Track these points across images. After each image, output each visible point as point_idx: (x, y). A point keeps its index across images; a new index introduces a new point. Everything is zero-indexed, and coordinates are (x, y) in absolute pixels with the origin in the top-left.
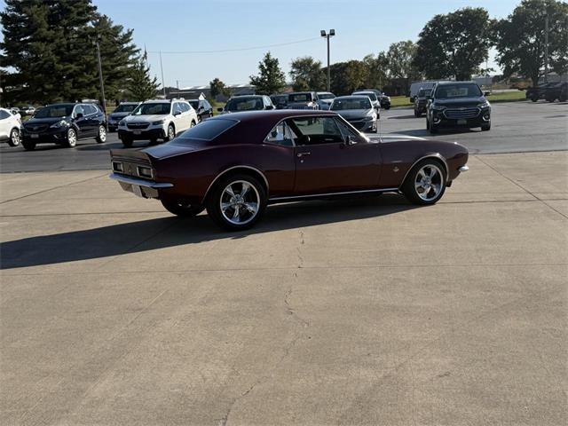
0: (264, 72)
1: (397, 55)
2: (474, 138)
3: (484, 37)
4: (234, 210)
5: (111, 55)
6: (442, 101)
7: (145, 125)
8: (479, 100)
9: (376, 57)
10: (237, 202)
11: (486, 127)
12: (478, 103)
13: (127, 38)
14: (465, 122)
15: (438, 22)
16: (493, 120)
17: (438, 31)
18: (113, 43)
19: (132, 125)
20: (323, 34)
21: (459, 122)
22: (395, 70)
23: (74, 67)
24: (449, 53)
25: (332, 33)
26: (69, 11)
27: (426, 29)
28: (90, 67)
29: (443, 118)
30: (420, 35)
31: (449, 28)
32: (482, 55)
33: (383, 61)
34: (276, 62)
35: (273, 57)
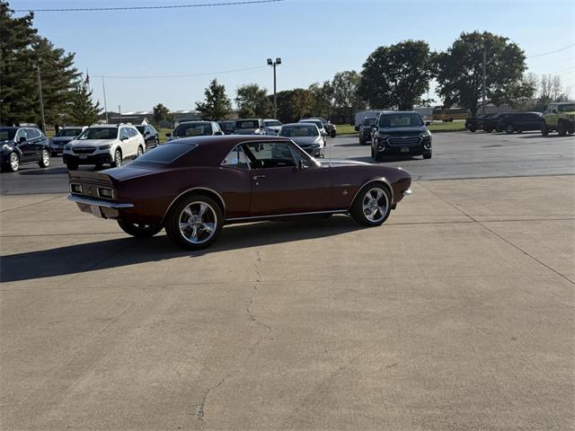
0: (210, 98)
1: (341, 84)
2: (417, 166)
3: (425, 69)
4: (192, 230)
5: (52, 79)
6: (386, 130)
7: (92, 149)
8: (420, 129)
9: (321, 86)
10: (195, 222)
11: (428, 156)
12: (420, 132)
13: (68, 61)
14: (408, 150)
15: (381, 54)
16: (434, 149)
17: (382, 62)
18: (54, 66)
19: (78, 150)
20: (270, 62)
21: (403, 150)
22: (340, 99)
23: (12, 90)
24: (392, 84)
25: (279, 62)
26: (9, 34)
27: (369, 59)
28: (29, 91)
29: (387, 146)
30: (365, 65)
31: (392, 60)
32: (423, 87)
33: (328, 90)
34: (222, 88)
35: (219, 83)
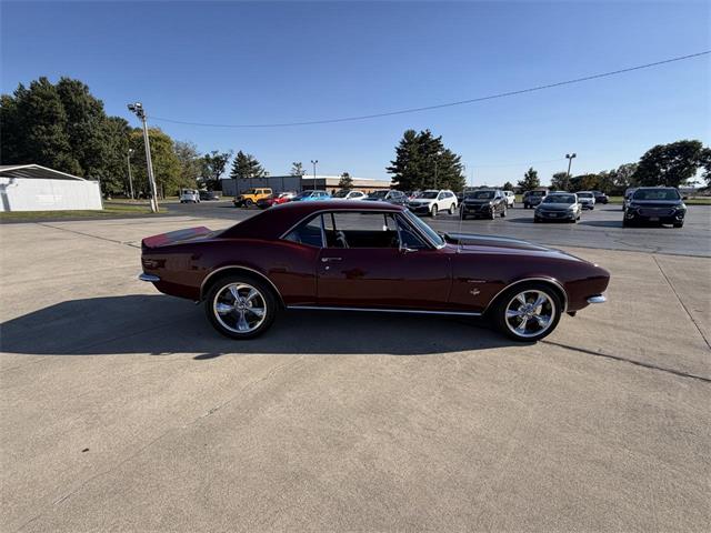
0: (527, 178)
1: (624, 171)
2: (661, 234)
3: (696, 160)
6: (637, 201)
8: (675, 202)
9: (609, 172)
11: (679, 225)
12: (673, 205)
14: (657, 219)
15: (657, 151)
16: (686, 220)
17: (656, 157)
20: (568, 156)
21: (652, 219)
22: (621, 180)
23: (426, 174)
24: (663, 170)
25: (574, 156)
27: (647, 154)
29: (635, 213)
30: (643, 158)
31: (666, 154)
32: (691, 172)
33: (613, 175)
34: (535, 173)
35: (534, 170)
